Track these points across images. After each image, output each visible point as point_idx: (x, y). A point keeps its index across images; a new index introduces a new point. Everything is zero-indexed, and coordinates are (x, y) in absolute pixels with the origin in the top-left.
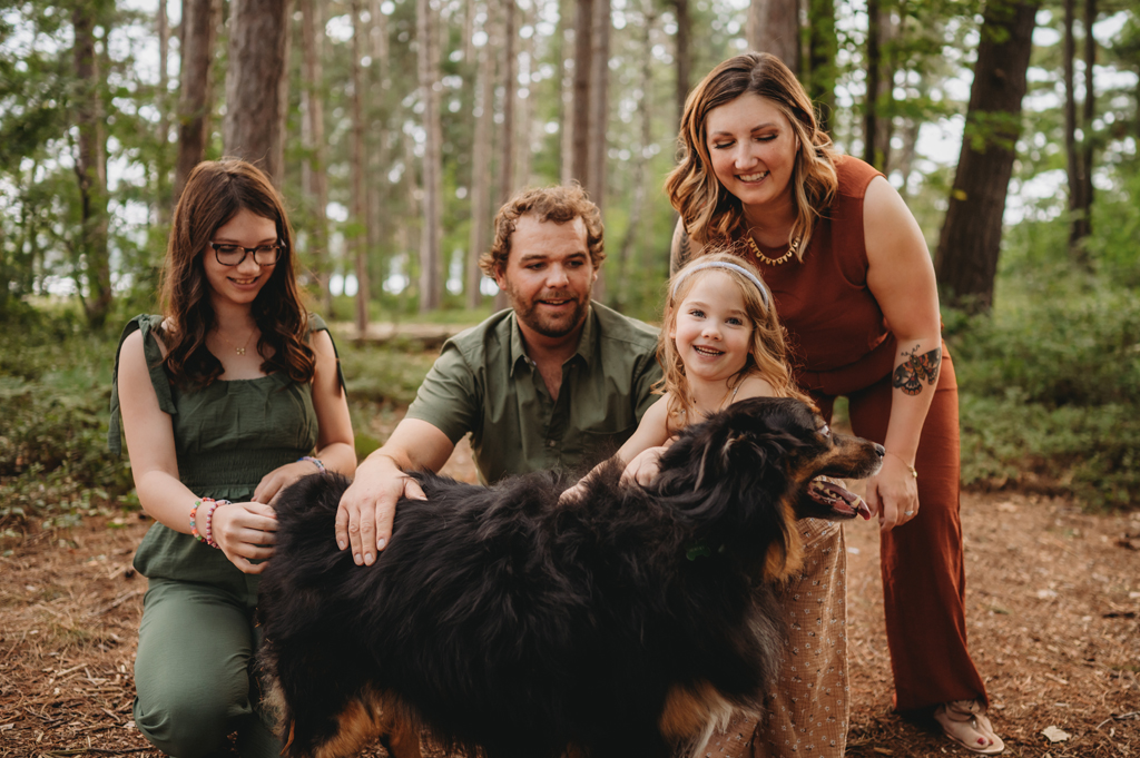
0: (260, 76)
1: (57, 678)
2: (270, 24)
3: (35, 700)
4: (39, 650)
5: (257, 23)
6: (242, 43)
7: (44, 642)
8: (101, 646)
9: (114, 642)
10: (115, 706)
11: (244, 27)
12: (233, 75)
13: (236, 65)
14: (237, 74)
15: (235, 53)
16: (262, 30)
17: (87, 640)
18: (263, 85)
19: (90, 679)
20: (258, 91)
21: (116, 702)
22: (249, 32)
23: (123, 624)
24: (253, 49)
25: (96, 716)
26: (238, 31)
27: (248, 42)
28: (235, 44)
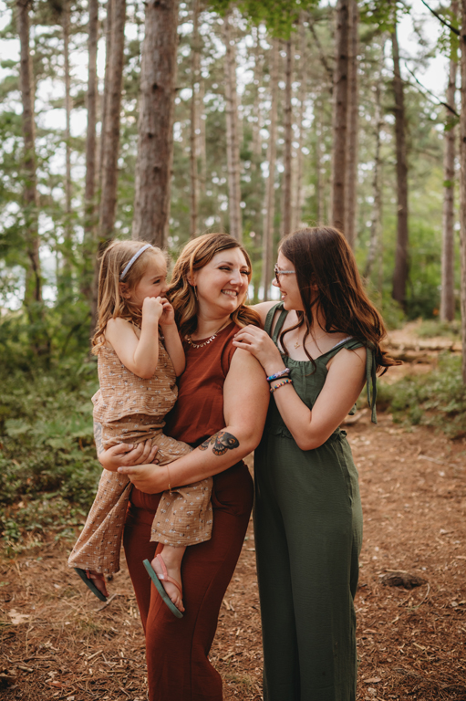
0: (153, 224)
1: (89, 661)
2: (160, 191)
3: (80, 679)
4: (73, 638)
5: (151, 193)
6: (143, 204)
7: (74, 632)
8: (106, 635)
9: (113, 633)
10: (125, 684)
11: (144, 194)
12: (137, 223)
13: (139, 217)
14: (140, 222)
15: (138, 210)
16: (154, 196)
17: (98, 631)
18: (155, 228)
19: (106, 662)
20: (152, 233)
21: (124, 681)
22: (147, 197)
23: (114, 618)
24: (149, 207)
25: (116, 692)
26: (140, 196)
27: (146, 203)
28: (138, 204)
